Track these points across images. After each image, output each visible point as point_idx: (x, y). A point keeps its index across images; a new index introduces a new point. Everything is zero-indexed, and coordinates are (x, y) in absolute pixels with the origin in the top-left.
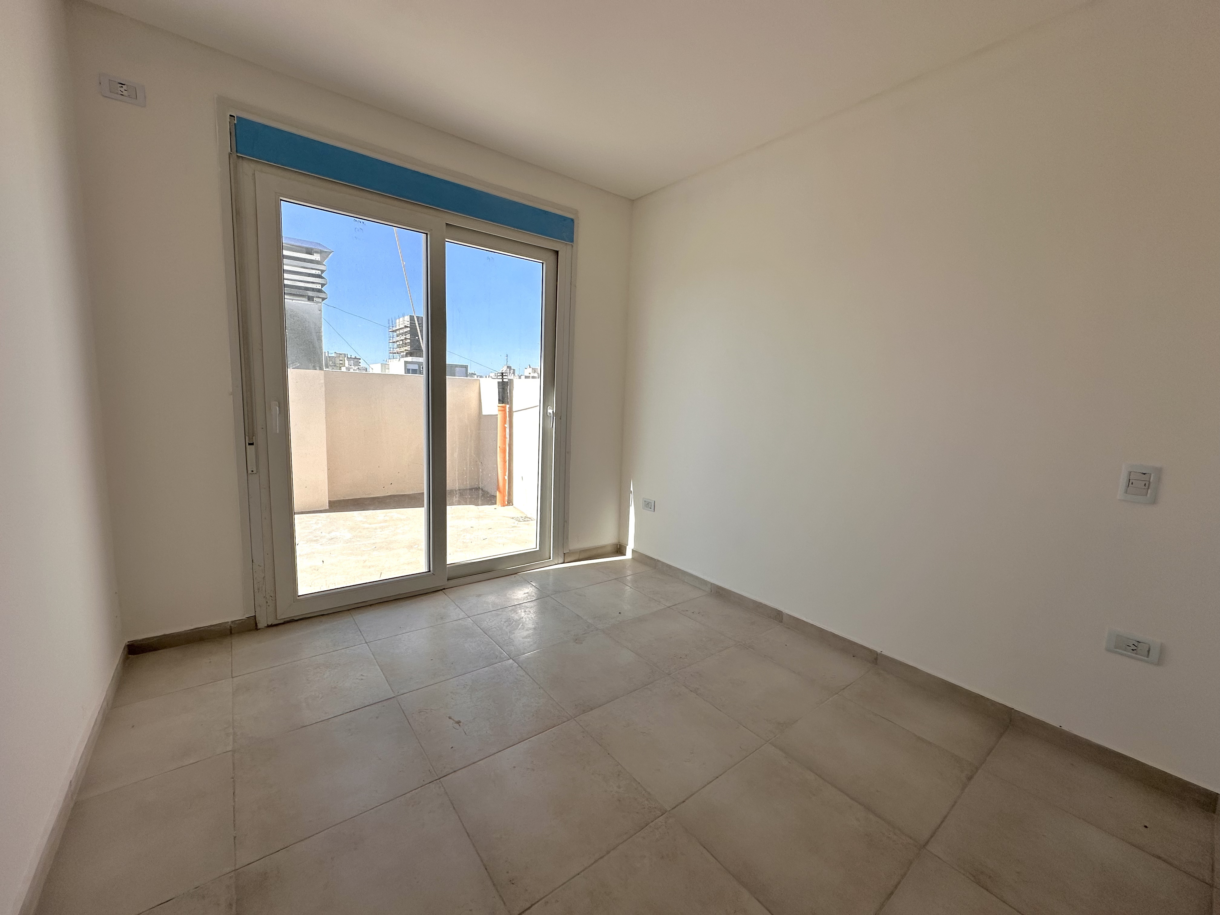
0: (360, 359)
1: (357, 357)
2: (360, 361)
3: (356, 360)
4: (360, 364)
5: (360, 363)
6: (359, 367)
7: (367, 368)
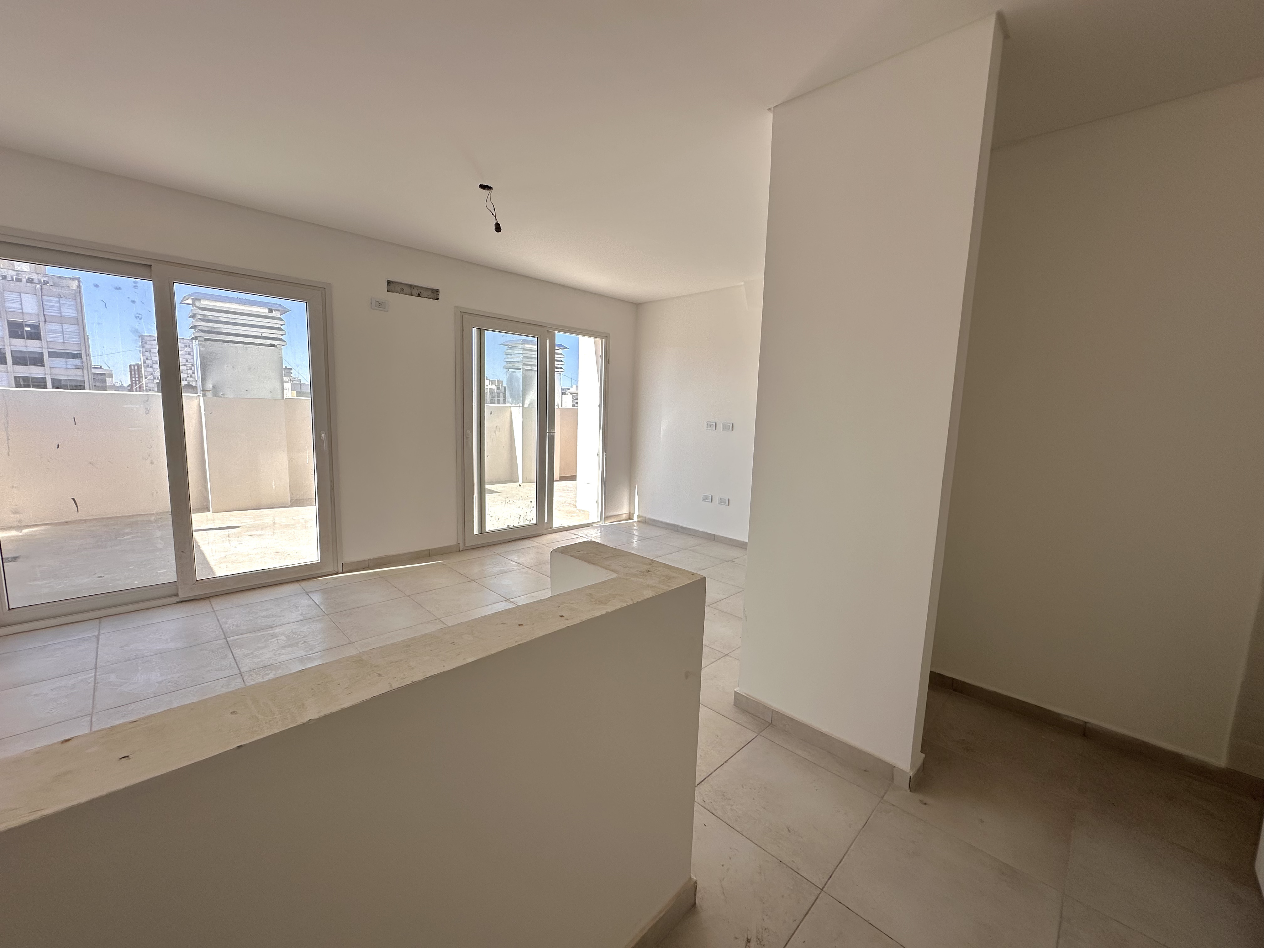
0: (291, 369)
1: (287, 367)
2: (291, 371)
3: (286, 371)
4: (292, 375)
5: (292, 373)
6: (291, 378)
7: (300, 380)
